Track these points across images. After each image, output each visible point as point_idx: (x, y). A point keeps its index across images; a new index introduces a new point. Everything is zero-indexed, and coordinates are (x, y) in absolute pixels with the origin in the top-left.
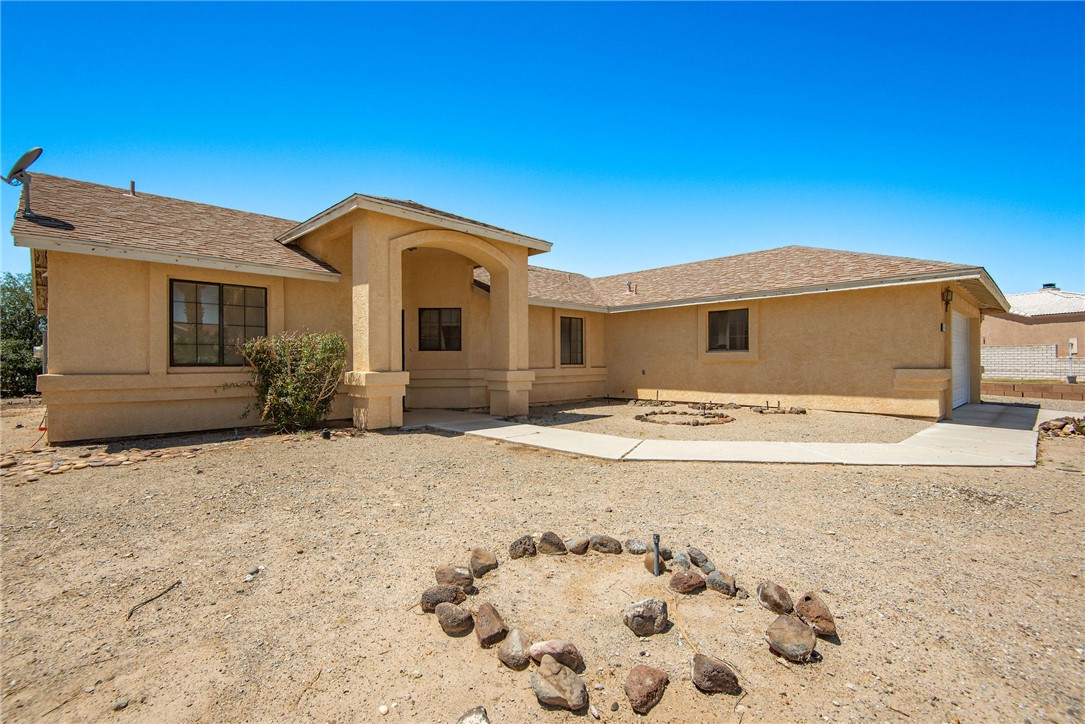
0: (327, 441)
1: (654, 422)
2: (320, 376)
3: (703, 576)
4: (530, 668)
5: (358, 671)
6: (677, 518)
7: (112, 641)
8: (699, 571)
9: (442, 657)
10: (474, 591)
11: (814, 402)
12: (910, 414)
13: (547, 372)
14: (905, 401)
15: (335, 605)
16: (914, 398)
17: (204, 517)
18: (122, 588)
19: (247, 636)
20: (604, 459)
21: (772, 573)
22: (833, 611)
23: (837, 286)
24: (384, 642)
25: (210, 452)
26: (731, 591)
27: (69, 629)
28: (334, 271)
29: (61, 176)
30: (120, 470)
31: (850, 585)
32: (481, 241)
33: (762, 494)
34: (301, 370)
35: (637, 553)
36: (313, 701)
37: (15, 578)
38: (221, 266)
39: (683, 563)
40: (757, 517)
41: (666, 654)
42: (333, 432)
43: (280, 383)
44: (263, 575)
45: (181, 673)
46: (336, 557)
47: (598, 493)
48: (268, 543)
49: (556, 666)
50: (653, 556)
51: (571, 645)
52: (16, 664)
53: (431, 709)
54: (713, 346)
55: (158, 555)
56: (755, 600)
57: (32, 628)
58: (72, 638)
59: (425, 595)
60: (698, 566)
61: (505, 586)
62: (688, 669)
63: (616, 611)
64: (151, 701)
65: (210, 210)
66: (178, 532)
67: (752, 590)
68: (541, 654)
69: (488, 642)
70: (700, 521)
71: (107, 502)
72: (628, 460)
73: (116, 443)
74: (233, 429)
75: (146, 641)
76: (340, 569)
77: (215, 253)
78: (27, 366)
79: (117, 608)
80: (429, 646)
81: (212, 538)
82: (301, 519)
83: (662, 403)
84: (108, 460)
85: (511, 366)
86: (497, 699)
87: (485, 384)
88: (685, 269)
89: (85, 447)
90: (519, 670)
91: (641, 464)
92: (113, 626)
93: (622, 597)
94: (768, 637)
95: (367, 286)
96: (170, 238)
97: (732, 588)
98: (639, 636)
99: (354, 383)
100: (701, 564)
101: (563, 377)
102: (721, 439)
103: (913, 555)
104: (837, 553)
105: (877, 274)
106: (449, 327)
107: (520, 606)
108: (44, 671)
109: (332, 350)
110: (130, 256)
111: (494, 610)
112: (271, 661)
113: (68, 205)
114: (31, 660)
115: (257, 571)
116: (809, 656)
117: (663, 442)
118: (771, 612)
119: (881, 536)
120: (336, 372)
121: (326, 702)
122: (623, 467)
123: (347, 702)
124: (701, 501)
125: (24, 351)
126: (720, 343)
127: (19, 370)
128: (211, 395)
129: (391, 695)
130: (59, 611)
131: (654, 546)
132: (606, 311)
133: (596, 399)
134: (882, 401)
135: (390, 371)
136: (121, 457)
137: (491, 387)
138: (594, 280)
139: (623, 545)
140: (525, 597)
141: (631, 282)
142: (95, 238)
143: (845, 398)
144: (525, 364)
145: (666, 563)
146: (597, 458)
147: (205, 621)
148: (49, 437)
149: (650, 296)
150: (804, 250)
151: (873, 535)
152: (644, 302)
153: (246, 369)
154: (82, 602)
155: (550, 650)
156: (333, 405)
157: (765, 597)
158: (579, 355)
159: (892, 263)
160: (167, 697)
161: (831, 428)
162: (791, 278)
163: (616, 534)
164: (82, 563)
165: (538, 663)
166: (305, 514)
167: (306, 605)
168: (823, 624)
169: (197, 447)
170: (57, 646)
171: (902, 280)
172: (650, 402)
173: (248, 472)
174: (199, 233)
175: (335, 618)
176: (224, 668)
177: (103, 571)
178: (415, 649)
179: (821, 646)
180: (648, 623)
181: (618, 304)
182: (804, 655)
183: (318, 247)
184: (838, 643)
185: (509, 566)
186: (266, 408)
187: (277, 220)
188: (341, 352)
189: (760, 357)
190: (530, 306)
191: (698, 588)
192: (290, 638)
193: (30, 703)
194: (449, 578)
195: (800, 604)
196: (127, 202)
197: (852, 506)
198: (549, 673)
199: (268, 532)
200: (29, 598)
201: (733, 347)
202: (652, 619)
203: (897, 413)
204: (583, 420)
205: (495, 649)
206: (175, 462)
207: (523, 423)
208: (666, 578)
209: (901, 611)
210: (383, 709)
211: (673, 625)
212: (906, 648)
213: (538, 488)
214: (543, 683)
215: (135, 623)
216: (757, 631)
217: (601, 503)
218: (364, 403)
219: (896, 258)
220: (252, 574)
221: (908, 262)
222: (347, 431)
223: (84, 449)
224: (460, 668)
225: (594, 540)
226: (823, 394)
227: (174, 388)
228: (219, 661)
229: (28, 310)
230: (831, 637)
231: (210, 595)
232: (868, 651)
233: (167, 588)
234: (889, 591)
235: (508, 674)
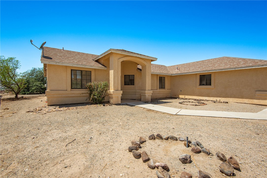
0: (104, 107)
1: (184, 104)
2: (102, 91)
3: (200, 149)
4: (155, 169)
5: (115, 165)
6: (192, 132)
7: (63, 151)
8: (199, 147)
9: (134, 163)
10: (141, 147)
11: (231, 100)
12: (261, 104)
13: (155, 91)
14: (259, 100)
15: (109, 147)
16: (262, 99)
17: (79, 124)
18: (64, 140)
19: (90, 153)
20: (171, 114)
21: (220, 149)
22: (239, 162)
23: (238, 68)
24: (120, 158)
25: (80, 108)
26: (208, 153)
27: (54, 148)
28: (106, 67)
29: (49, 47)
30: (62, 112)
31: (243, 155)
32: (139, 59)
33: (216, 126)
34: (98, 90)
35: (182, 141)
36: (106, 171)
37: (44, 136)
38: (82, 66)
39: (194, 145)
40: (215, 133)
41: (191, 169)
42: (105, 104)
43: (94, 93)
44: (93, 139)
45: (77, 161)
46: (108, 136)
47: (170, 123)
48: (93, 131)
49: (162, 170)
50: (186, 142)
51: (166, 164)
52: (45, 155)
53: (132, 176)
54: (201, 84)
55: (71, 132)
56: (215, 157)
57: (47, 147)
58: (55, 150)
59: (129, 148)
60: (199, 146)
61: (148, 147)
62: (197, 174)
63: (177, 156)
64: (72, 167)
65: (79, 53)
66: (74, 127)
67: (214, 154)
68: (159, 166)
69: (145, 161)
70: (199, 133)
71: (60, 119)
72: (178, 115)
73: (61, 106)
74: (84, 103)
75: (70, 152)
76: (109, 139)
77: (80, 63)
78: (42, 87)
79: (63, 144)
80: (131, 160)
81: (81, 129)
82: (100, 126)
83: (186, 99)
84: (59, 109)
85: (147, 89)
86: (148, 176)
87: (140, 93)
88: (193, 64)
89: (55, 106)
90: (153, 169)
91: (181, 116)
92: (63, 148)
93: (178, 153)
94: (220, 168)
95: (113, 70)
96: (71, 60)
97: (209, 153)
98: (183, 164)
99: (110, 93)
100: (199, 145)
101: (160, 92)
102: (203, 110)
103: (263, 147)
104: (239, 145)
105: (251, 65)
106: (131, 79)
107: (152, 152)
108: (50, 157)
109: (105, 86)
110: (63, 65)
111: (146, 153)
112: (96, 160)
113: (51, 53)
114: (48, 154)
115: (91, 138)
116: (232, 175)
117: (187, 110)
118: (220, 161)
119: (252, 141)
120: (106, 91)
121: (108, 172)
122: (177, 116)
123: (113, 172)
124: (198, 127)
125: (42, 84)
126: (203, 83)
127: (41, 88)
128: (79, 95)
129: (122, 172)
130: (52, 144)
131: (186, 140)
132: (171, 75)
133: (168, 98)
134: (251, 100)
135: (118, 90)
136: (62, 109)
137: (141, 94)
138: (168, 67)
139: (178, 138)
140: (153, 150)
141: (178, 67)
142: (56, 61)
143: (240, 99)
144: (150, 89)
145: (190, 144)
146: (169, 114)
147: (81, 149)
148: (48, 104)
149: (183, 71)
150: (228, 58)
151: (250, 140)
152: (181, 73)
153: (87, 89)
154: (56, 142)
155: (161, 165)
156: (105, 98)
157: (218, 156)
158: (164, 86)
159: (256, 61)
160: (75, 166)
161: (236, 108)
162: (224, 66)
163: (175, 135)
164: (56, 133)
165: (158, 168)
166: (101, 124)
167: (102, 147)
168: (236, 166)
169: (77, 107)
170: (52, 152)
171: (259, 66)
172: (183, 99)
173: (88, 113)
174: (77, 59)
175: (109, 151)
176: (86, 161)
177: (60, 135)
178: (127, 161)
179: (235, 172)
180: (186, 161)
181: (174, 73)
182: (230, 174)
183: (102, 61)
184: (240, 171)
185: (149, 142)
186: (91, 99)
187: (93, 55)
188: (107, 86)
189: (214, 87)
190: (151, 74)
191: (199, 152)
192: (99, 154)
193: (49, 164)
194: (135, 144)
195: (229, 159)
196: (62, 52)
197: (243, 131)
198: (161, 171)
199: (93, 128)
200: (46, 140)
201: (207, 84)
202: (187, 160)
203: (256, 104)
204: (165, 103)
205: (147, 163)
206: (73, 111)
207: (149, 104)
208: (190, 149)
209: (260, 164)
210: (121, 175)
211: (192, 161)
212: (262, 175)
213: (154, 121)
214: (159, 174)
215: (67, 148)
216: (216, 165)
217: (171, 126)
218: (112, 98)
219: (257, 60)
220: (90, 138)
221: (261, 61)
222: (108, 104)
223: (54, 107)
224: (138, 167)
225: (170, 137)
226: (233, 98)
227: (72, 94)
228: (85, 159)
229: (42, 76)
230: (238, 169)
231: (82, 143)
232: (249, 174)
233: (73, 140)
234: (256, 157)
235: (150, 170)
